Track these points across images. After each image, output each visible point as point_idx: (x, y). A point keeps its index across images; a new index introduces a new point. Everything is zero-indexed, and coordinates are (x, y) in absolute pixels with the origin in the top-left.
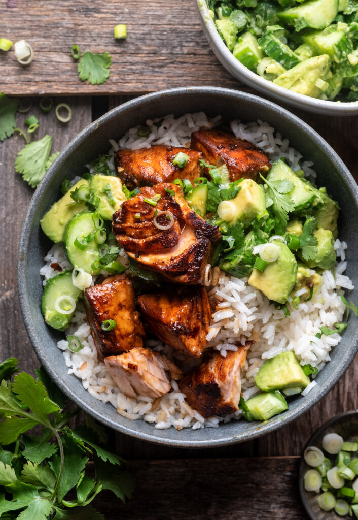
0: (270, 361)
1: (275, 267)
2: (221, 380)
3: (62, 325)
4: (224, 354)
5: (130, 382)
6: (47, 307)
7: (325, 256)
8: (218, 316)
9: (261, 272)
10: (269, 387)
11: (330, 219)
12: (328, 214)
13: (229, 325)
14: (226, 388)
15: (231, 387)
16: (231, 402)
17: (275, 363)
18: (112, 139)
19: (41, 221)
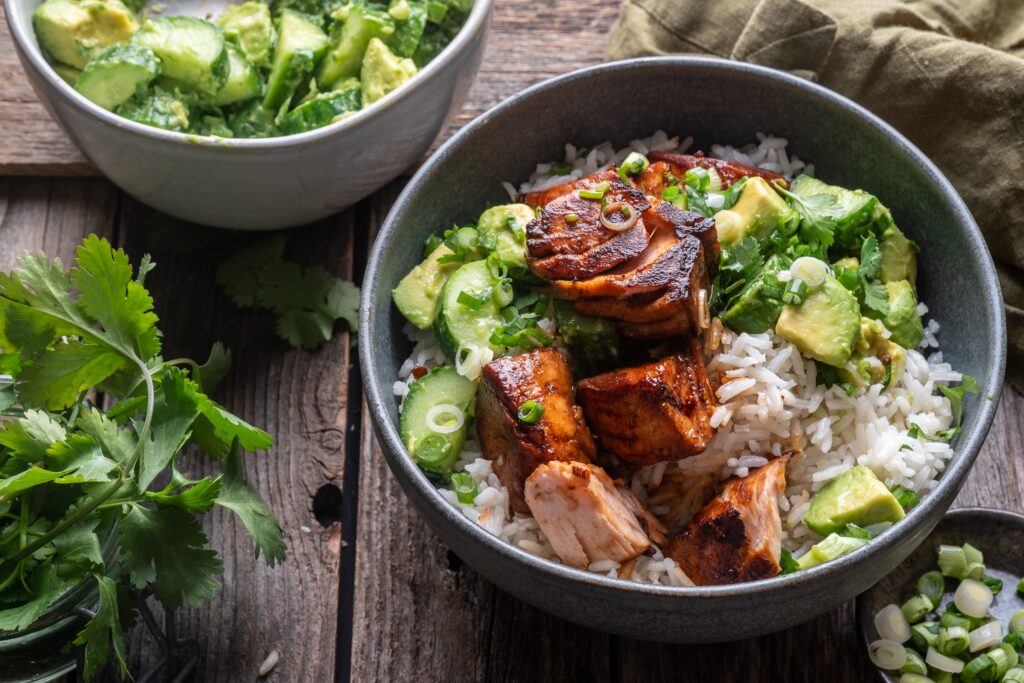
0: (828, 484)
1: (822, 297)
2: (743, 503)
3: (440, 452)
4: (743, 471)
6: (410, 433)
7: (904, 314)
8: (727, 391)
9: (796, 307)
10: (834, 519)
11: (904, 269)
12: (899, 260)
13: (749, 409)
14: (755, 523)
15: (763, 522)
16: (766, 550)
17: (837, 487)
19: (394, 291)
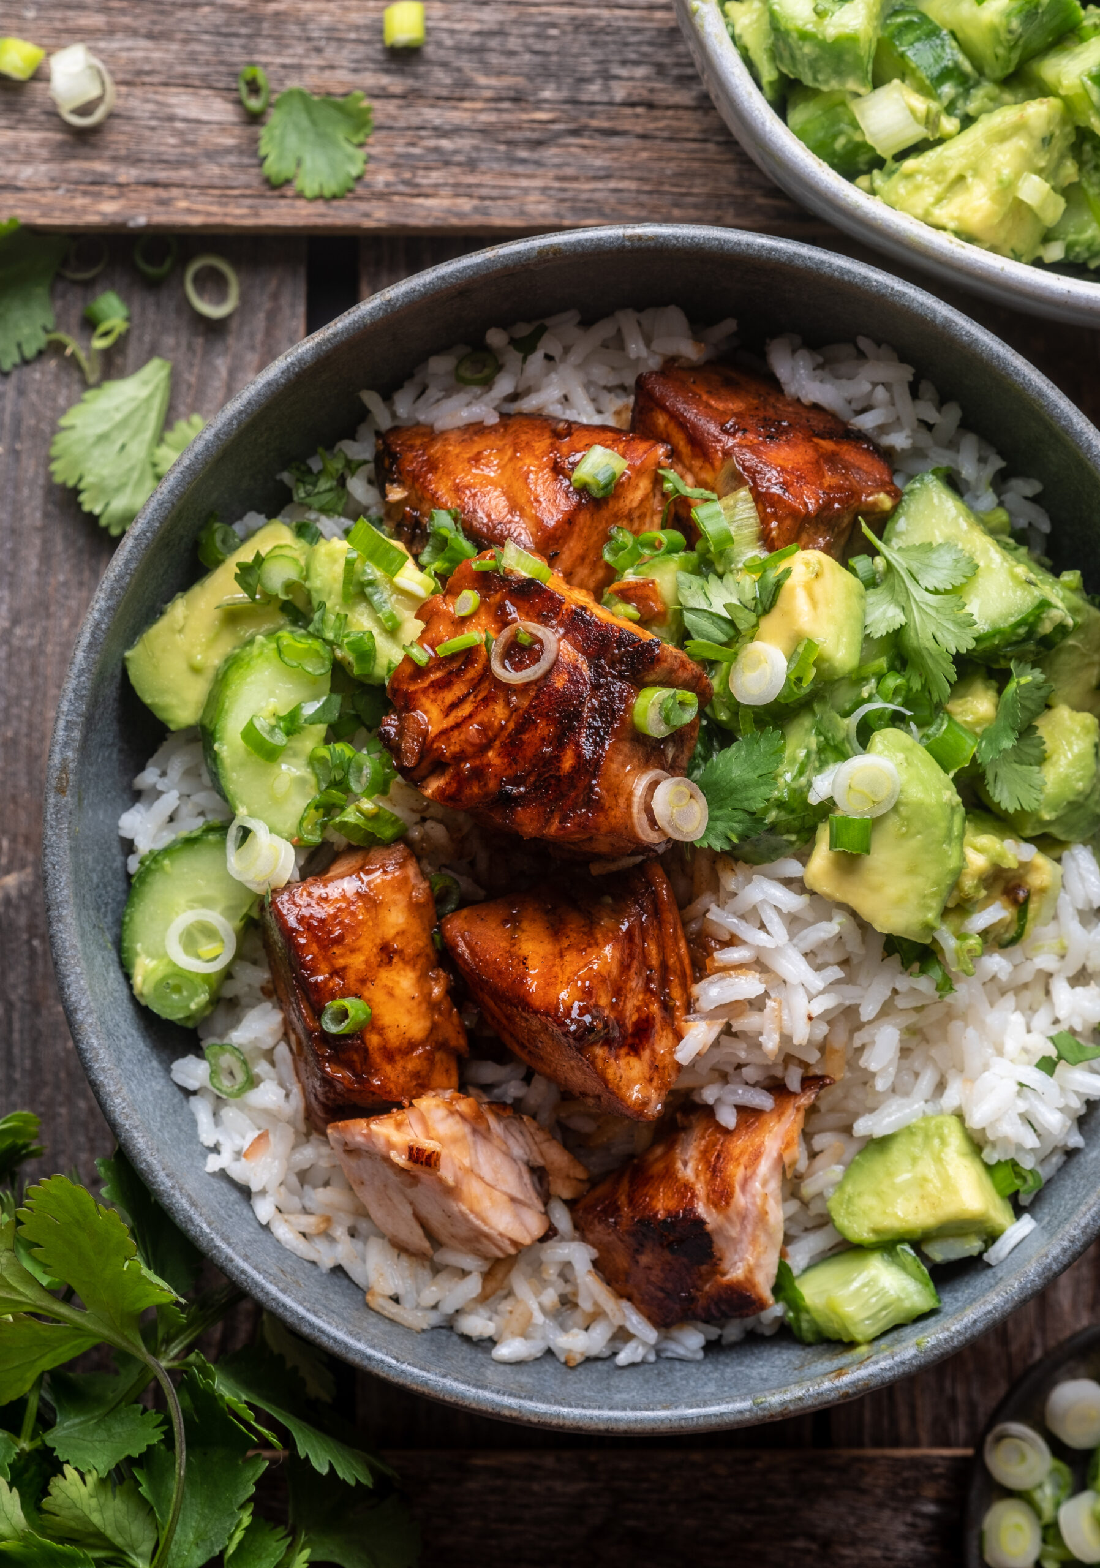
0: (880, 1144)
2: (716, 1206)
3: (188, 1007)
4: (728, 1118)
5: (411, 1203)
6: (139, 947)
7: (1072, 798)
8: (712, 992)
10: (875, 1231)
11: (1091, 677)
12: (1087, 660)
13: (748, 1022)
14: (733, 1232)
15: (749, 1229)
16: (749, 1281)
17: (897, 1152)
18: (371, 388)
19: (128, 654)
